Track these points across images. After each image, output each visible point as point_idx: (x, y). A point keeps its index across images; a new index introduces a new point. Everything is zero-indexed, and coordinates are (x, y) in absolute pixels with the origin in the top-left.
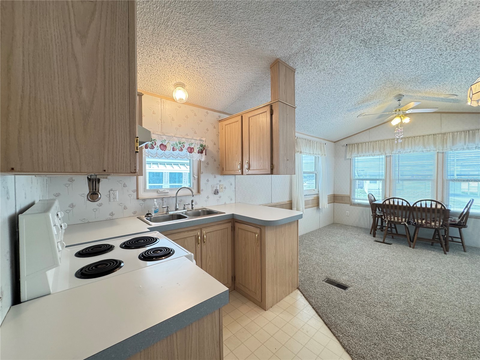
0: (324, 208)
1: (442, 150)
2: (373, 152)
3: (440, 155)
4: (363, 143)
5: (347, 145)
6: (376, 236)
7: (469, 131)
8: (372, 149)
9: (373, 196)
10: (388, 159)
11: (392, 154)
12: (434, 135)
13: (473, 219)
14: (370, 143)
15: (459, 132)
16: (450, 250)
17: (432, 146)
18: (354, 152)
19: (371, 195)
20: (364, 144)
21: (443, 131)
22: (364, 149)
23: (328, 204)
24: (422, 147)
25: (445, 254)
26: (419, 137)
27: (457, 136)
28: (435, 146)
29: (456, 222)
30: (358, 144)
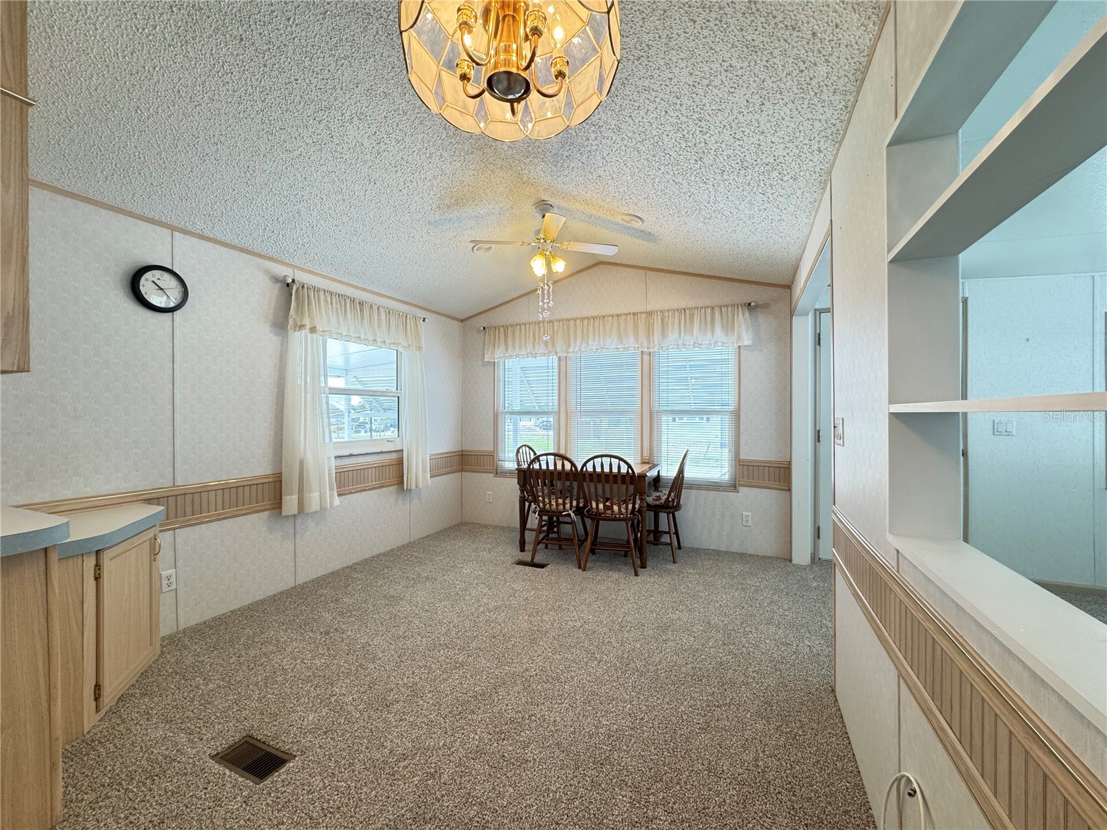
0: (416, 487)
1: (648, 348)
2: (534, 347)
3: (646, 357)
4: (516, 325)
5: (484, 328)
6: (526, 548)
7: (684, 310)
8: (531, 339)
9: (533, 451)
10: (563, 363)
11: (567, 353)
12: (634, 314)
13: (695, 491)
14: (528, 326)
15: (671, 310)
16: (649, 563)
17: (632, 339)
18: (499, 346)
19: (527, 449)
20: (518, 327)
21: (650, 308)
22: (517, 340)
23: (431, 477)
24: (616, 339)
25: (636, 575)
26: (611, 318)
27: (668, 320)
28: (637, 339)
29: (661, 501)
30: (506, 327)
